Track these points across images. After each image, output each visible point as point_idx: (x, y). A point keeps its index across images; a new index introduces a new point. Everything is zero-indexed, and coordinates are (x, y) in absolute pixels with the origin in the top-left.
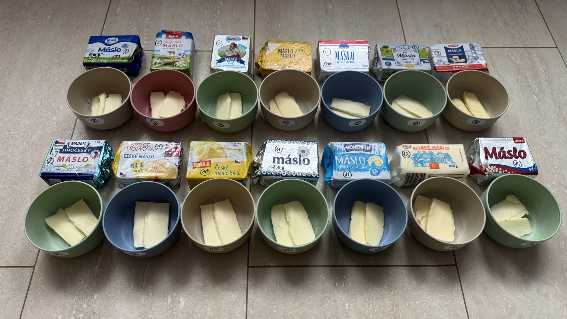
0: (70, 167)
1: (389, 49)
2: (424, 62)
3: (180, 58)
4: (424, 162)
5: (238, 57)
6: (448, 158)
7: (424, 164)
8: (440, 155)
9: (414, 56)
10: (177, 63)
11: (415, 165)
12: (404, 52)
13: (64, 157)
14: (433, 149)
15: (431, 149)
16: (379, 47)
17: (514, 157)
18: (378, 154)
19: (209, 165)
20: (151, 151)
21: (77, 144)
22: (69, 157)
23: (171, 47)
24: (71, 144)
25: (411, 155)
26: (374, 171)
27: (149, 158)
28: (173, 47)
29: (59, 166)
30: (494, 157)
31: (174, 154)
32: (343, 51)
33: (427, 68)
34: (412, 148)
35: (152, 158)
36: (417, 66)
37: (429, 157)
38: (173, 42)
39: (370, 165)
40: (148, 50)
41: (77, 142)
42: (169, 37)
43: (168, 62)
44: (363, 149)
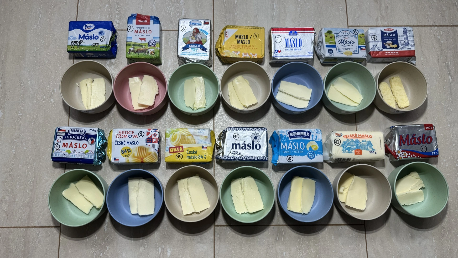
0: (73, 153)
1: (332, 34)
2: (361, 49)
3: (151, 45)
5: (200, 44)
6: (370, 145)
7: (350, 150)
8: (364, 143)
9: (354, 43)
10: (149, 50)
11: (344, 151)
12: (345, 38)
13: (67, 144)
14: (359, 137)
15: (358, 137)
16: (324, 32)
17: (422, 143)
18: (315, 140)
19: (182, 150)
20: (135, 138)
21: (75, 131)
22: (71, 144)
23: (141, 33)
24: (71, 131)
25: (341, 143)
26: (311, 155)
27: (135, 144)
28: (143, 33)
29: (64, 151)
30: (406, 143)
31: (154, 140)
32: (292, 38)
33: (363, 56)
34: (342, 136)
35: (137, 144)
36: (354, 53)
37: (355, 144)
38: (143, 28)
39: (308, 149)
40: (121, 30)
41: (76, 129)
42: (139, 22)
43: (141, 50)
44: (304, 136)
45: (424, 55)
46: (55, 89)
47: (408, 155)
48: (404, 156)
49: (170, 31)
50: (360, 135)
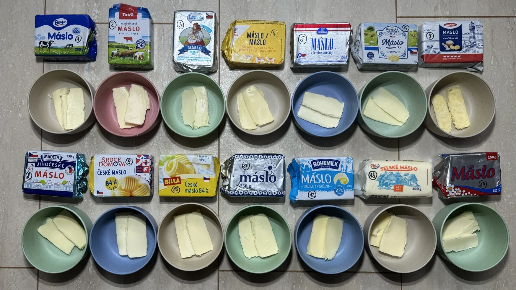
0: (48, 183)
1: (375, 31)
2: (412, 52)
4: (389, 184)
5: (201, 45)
6: (414, 180)
7: (389, 186)
8: (406, 177)
9: (402, 43)
10: (136, 54)
11: (380, 187)
12: (391, 37)
13: (40, 172)
14: (401, 169)
15: (399, 169)
16: (363, 28)
17: (481, 177)
18: (344, 171)
19: (179, 182)
20: (122, 166)
21: (49, 157)
22: (45, 172)
23: (127, 31)
24: (44, 157)
25: (378, 177)
26: (339, 190)
27: (122, 174)
28: (129, 31)
29: (38, 181)
30: (461, 178)
31: (145, 169)
32: (321, 37)
33: (413, 62)
34: (379, 168)
35: (125, 173)
36: (402, 58)
37: (395, 179)
38: (128, 24)
39: (335, 183)
40: (102, 23)
41: (50, 155)
42: (123, 15)
43: (127, 53)
44: (331, 166)
45: (495, 57)
46: (23, 101)
47: (462, 193)
48: (457, 194)
49: (163, 25)
50: (402, 167)
